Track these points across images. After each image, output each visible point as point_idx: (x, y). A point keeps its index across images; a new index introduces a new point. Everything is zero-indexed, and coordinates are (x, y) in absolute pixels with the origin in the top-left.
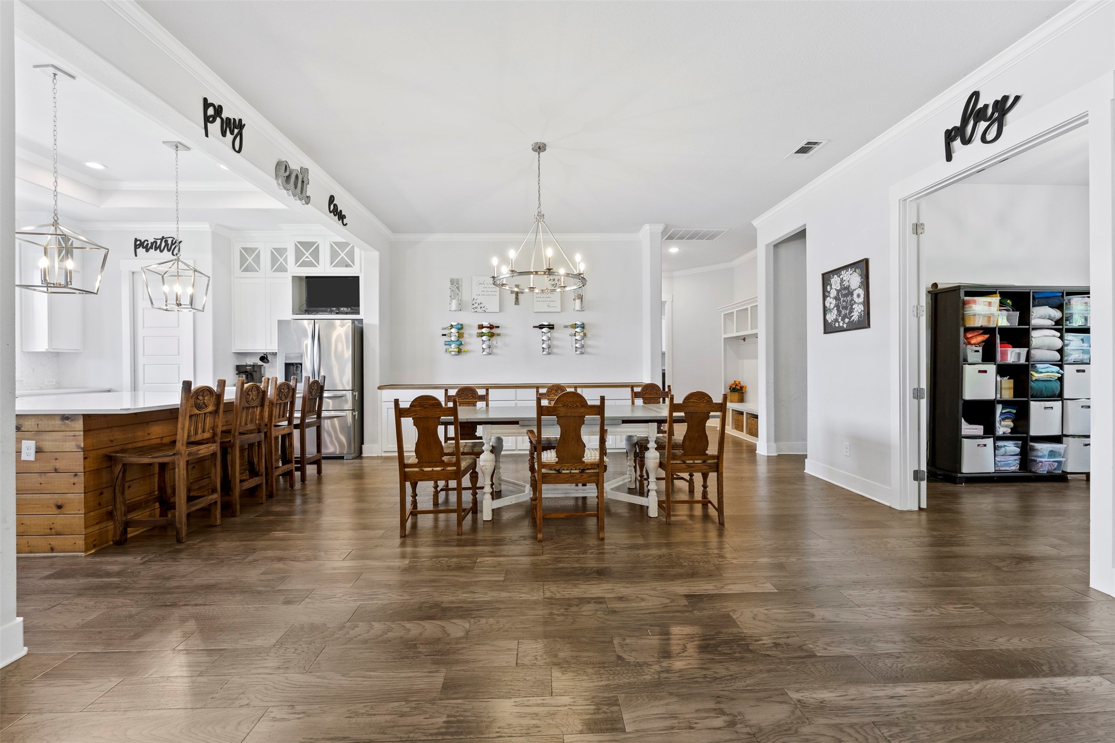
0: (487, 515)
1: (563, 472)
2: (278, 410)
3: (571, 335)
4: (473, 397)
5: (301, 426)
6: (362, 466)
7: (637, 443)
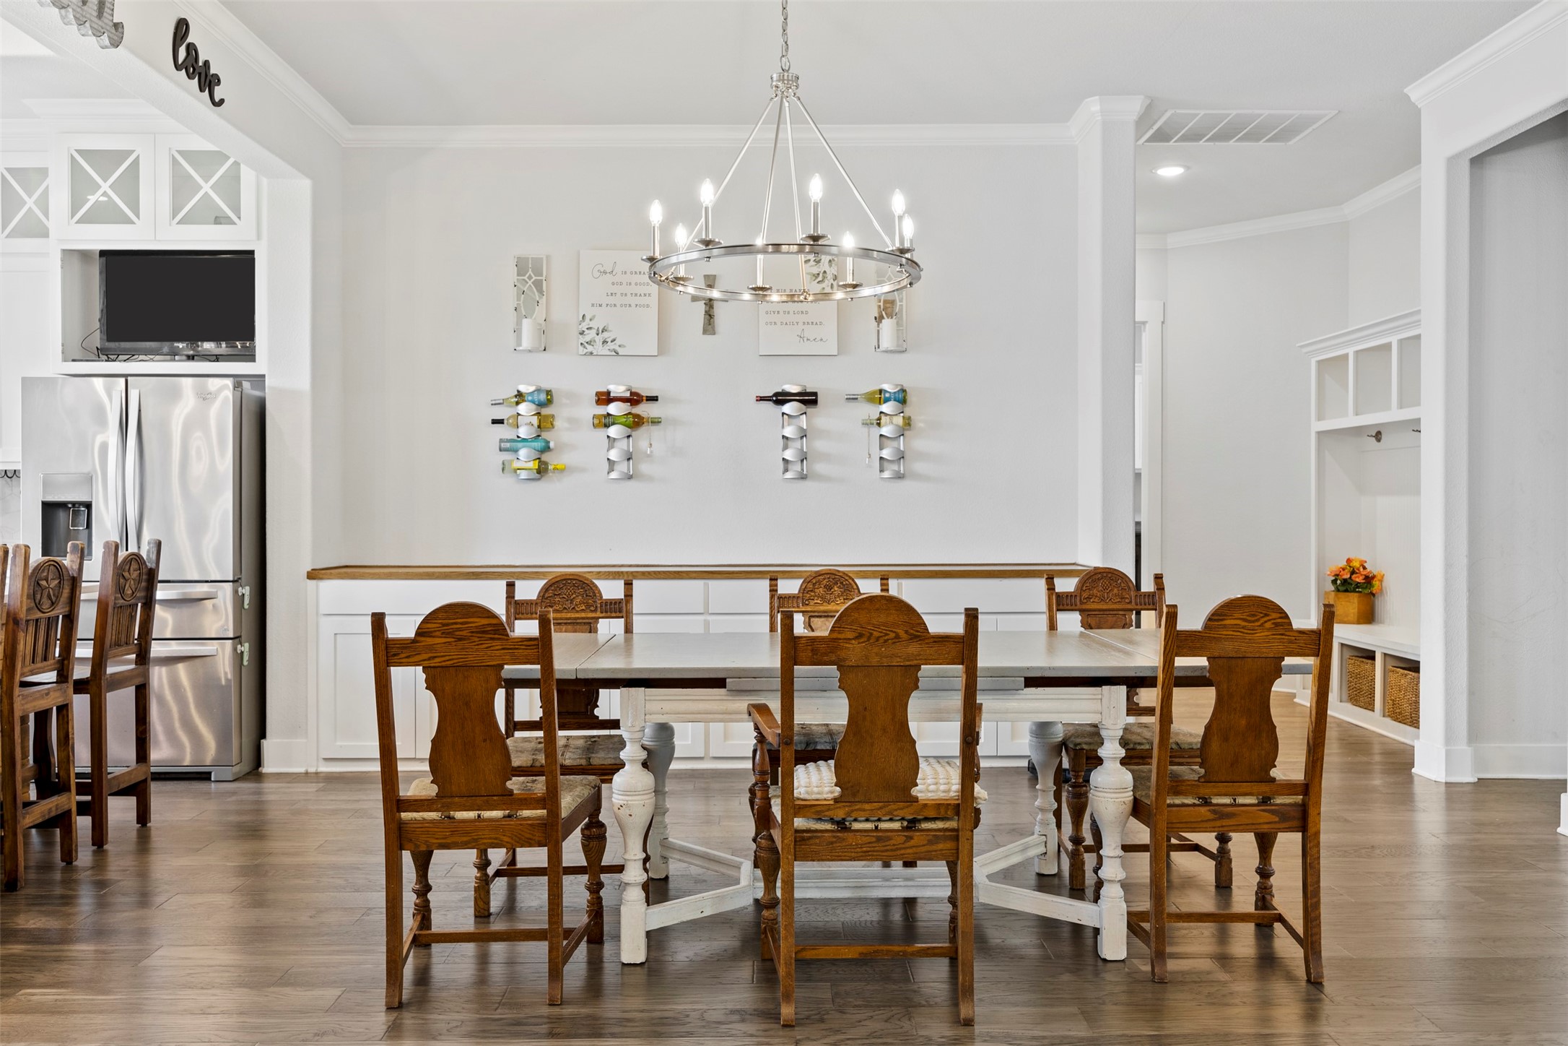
0: (632, 949)
1: (856, 826)
2: (30, 639)
3: (867, 424)
4: (588, 606)
5: (93, 686)
6: (262, 802)
7: (1064, 744)
